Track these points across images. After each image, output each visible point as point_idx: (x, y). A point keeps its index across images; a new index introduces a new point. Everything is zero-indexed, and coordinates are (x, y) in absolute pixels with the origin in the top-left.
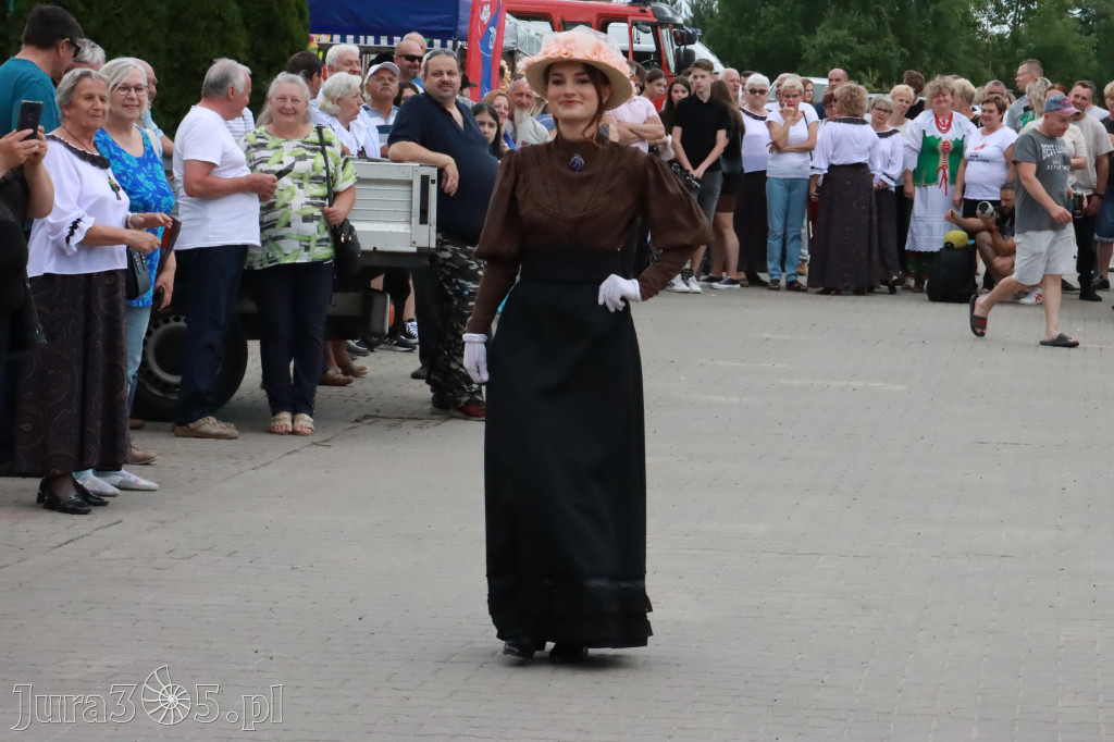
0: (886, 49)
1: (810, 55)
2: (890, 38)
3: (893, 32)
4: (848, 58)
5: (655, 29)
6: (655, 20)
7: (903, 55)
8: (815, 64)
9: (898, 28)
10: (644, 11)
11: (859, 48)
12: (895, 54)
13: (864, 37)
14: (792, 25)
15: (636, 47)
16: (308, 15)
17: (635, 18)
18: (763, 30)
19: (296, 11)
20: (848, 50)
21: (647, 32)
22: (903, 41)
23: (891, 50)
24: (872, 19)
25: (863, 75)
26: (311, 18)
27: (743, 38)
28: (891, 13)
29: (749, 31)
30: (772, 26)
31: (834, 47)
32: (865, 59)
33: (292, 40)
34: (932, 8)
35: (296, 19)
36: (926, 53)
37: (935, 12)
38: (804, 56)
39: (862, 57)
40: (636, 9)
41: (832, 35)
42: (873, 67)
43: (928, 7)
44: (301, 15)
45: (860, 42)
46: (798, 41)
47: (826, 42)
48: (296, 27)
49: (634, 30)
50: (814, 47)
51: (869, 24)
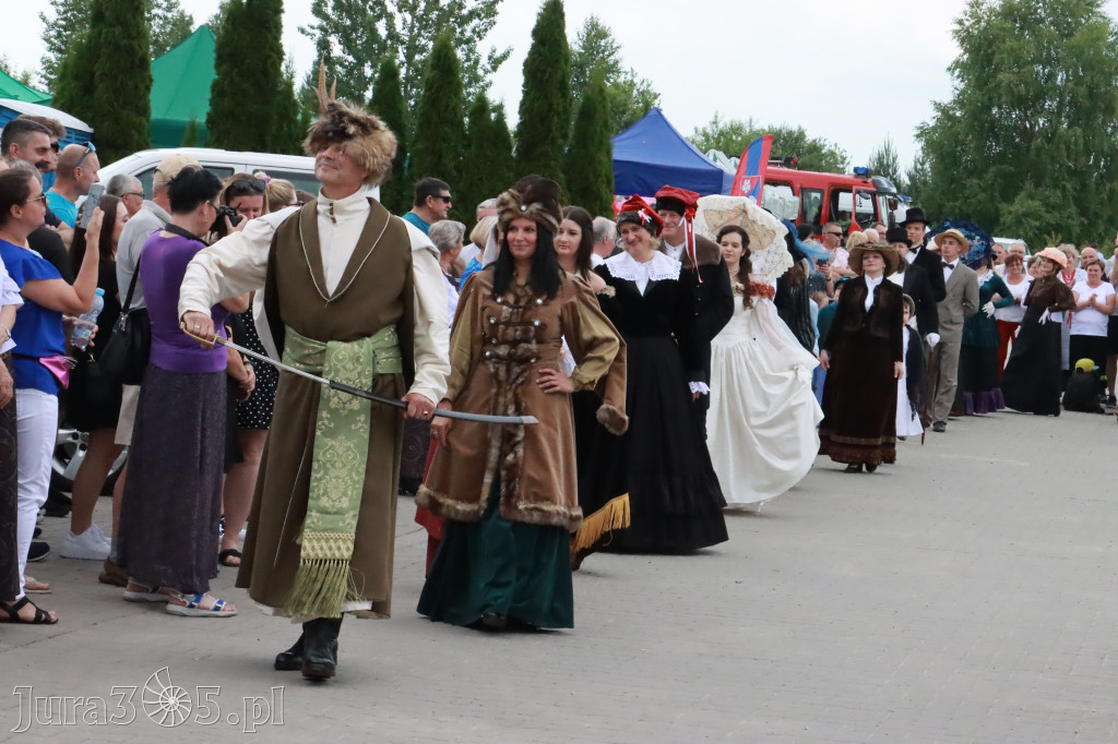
0: (1068, 218)
1: (1007, 219)
2: (1073, 209)
3: (1075, 204)
4: (1037, 224)
5: (874, 196)
6: (874, 189)
7: (1082, 223)
8: (1009, 228)
9: (1079, 202)
10: (866, 182)
11: (1048, 216)
12: (1076, 224)
13: (1050, 208)
14: (992, 195)
15: (858, 209)
16: (613, 183)
17: (859, 188)
18: (968, 198)
19: (604, 178)
20: (1038, 218)
21: (867, 199)
22: (1083, 212)
23: (1073, 219)
24: (1059, 193)
25: (1047, 237)
26: (616, 183)
27: (951, 203)
28: (1075, 189)
29: (956, 199)
30: (976, 195)
31: (1026, 215)
32: (1052, 225)
33: (601, 200)
34: (1108, 186)
35: (605, 185)
36: (1100, 222)
37: (1110, 189)
38: (1002, 220)
39: (1048, 224)
40: (860, 180)
41: (1026, 205)
42: (1057, 232)
43: (1105, 185)
44: (609, 182)
45: (1047, 212)
46: (997, 209)
47: (1022, 210)
48: (604, 190)
49: (858, 196)
50: (1010, 213)
51: (1055, 196)
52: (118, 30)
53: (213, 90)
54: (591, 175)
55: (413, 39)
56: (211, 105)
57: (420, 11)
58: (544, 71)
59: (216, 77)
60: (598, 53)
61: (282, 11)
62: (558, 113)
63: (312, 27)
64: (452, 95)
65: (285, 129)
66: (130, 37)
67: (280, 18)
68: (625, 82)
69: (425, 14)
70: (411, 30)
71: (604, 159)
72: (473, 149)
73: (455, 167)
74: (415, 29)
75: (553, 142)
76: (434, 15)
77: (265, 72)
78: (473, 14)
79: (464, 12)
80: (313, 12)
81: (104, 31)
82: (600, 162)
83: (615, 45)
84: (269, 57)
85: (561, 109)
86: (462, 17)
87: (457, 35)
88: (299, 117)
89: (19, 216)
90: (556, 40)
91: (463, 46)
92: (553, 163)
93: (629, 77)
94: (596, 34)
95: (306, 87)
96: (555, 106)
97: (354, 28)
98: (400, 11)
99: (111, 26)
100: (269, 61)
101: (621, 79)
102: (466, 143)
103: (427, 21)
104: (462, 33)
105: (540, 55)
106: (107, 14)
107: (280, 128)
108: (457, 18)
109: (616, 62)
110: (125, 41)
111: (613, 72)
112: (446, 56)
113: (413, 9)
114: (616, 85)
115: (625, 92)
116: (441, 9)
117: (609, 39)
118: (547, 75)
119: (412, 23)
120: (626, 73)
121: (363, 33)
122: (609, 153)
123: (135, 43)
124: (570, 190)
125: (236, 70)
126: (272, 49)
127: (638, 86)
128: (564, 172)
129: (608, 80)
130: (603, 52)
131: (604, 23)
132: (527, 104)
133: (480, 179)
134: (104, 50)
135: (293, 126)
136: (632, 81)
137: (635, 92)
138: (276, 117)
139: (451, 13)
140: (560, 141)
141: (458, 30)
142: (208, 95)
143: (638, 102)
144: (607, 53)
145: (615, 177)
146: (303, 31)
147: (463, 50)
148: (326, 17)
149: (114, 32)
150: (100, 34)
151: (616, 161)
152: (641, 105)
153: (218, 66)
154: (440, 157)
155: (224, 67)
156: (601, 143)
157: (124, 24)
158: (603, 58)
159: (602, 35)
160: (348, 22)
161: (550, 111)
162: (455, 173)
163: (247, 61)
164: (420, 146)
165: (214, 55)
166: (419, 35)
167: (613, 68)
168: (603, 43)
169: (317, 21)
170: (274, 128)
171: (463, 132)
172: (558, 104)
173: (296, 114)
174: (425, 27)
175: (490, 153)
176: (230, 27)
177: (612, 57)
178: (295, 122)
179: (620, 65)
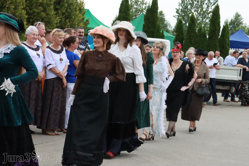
16: (230, 45)
19: (227, 44)
26: (230, 46)
33: (227, 49)
35: (228, 46)
44: (229, 45)
48: (227, 47)
52: (124, 14)
53: (143, 26)
54: (224, 43)
55: (197, 18)
56: (143, 29)
57: (199, 12)
58: (214, 21)
59: (144, 23)
60: (238, 20)
61: (158, 9)
62: (217, 30)
63: (176, 16)
64: (194, 26)
65: (158, 34)
66: (127, 15)
67: (158, 11)
68: (244, 26)
69: (200, 12)
70: (197, 16)
71: (227, 40)
72: (198, 38)
73: (194, 42)
74: (198, 16)
75: (216, 36)
76: (202, 12)
77: (154, 22)
78: (210, 12)
79: (209, 12)
80: (176, 12)
81: (121, 14)
82: (227, 41)
83: (242, 18)
84: (155, 19)
85: (218, 29)
86: (208, 13)
87: (207, 17)
88: (161, 32)
89: (72, 46)
90: (217, 14)
91: (208, 19)
92: (216, 41)
93: (245, 25)
94: (238, 16)
95: (174, 28)
96: (217, 29)
97: (185, 16)
98: (195, 12)
99: (123, 13)
100: (155, 20)
101: (243, 25)
102: (197, 37)
103: (200, 14)
104: (208, 16)
105: (214, 17)
106: (122, 10)
107: (157, 34)
108: (207, 13)
109: (242, 22)
110: (126, 16)
111: (241, 24)
112: (193, 18)
113: (197, 11)
114: (242, 27)
115: (244, 28)
116: (204, 11)
117: (241, 17)
118: (215, 22)
119: (197, 14)
120: (244, 24)
121: (187, 16)
122: (229, 39)
123: (128, 17)
124: (220, 47)
125: (148, 22)
126: (156, 17)
127: (247, 27)
128: (219, 43)
129: (240, 26)
130: (239, 19)
131: (239, 13)
132: (210, 28)
133: (200, 45)
134: (121, 18)
135: (159, 33)
136: (246, 26)
137: (246, 28)
138: (156, 32)
139: (206, 12)
140: (218, 36)
141: (207, 16)
142: (142, 27)
143: (247, 30)
144: (240, 20)
145: (230, 44)
146: (174, 16)
147: (208, 20)
148: (179, 13)
149: (123, 14)
150: (121, 15)
151: (230, 41)
152: (247, 31)
153: (144, 21)
154: (191, 40)
155: (146, 21)
156: (227, 36)
157: (125, 13)
158: (239, 21)
159: (239, 16)
160: (184, 14)
161: (215, 30)
162: (194, 43)
163: (150, 20)
164: (187, 37)
165: (144, 19)
166: (199, 17)
167: (241, 23)
168: (239, 18)
169: (177, 14)
170: (156, 34)
171: (196, 34)
172: (217, 28)
173: (161, 31)
174: (200, 15)
175: (202, 39)
176: (147, 13)
177: (241, 21)
178: (160, 33)
179: (243, 22)
